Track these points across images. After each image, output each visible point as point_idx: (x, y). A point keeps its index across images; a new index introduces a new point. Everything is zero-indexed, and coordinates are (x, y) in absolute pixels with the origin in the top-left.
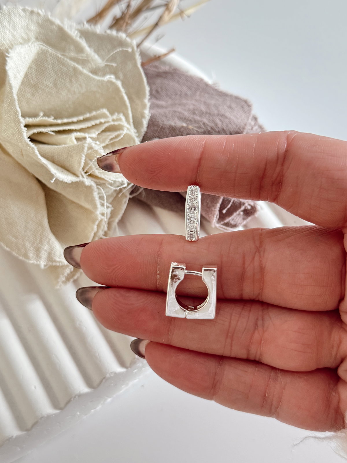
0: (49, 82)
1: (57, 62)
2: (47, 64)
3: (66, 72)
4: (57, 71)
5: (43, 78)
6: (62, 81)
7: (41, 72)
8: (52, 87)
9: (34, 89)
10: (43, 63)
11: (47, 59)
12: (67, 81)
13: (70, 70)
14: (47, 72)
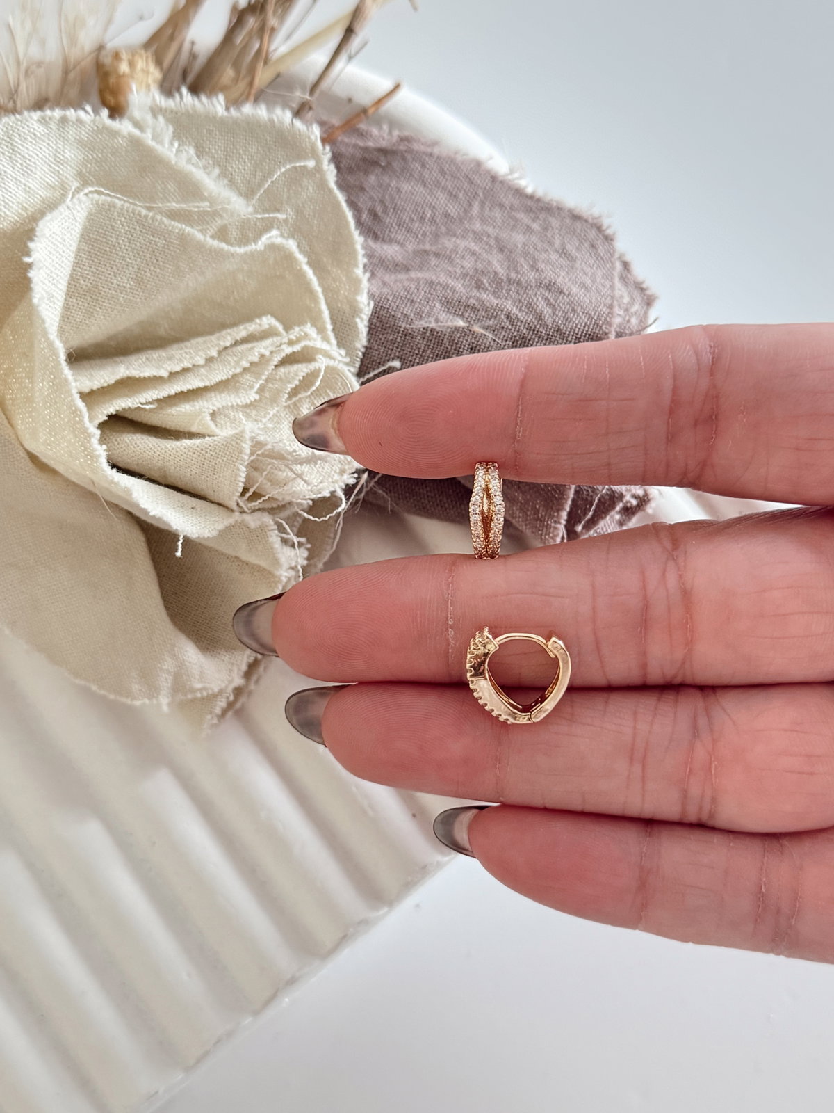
0: (124, 278)
1: (138, 228)
2: (113, 235)
3: (163, 247)
4: (141, 247)
5: (109, 269)
6: (155, 272)
7: (102, 255)
8: (134, 287)
9: (89, 299)
10: (105, 234)
11: (114, 224)
12: (168, 268)
13: (172, 243)
14: (117, 254)
